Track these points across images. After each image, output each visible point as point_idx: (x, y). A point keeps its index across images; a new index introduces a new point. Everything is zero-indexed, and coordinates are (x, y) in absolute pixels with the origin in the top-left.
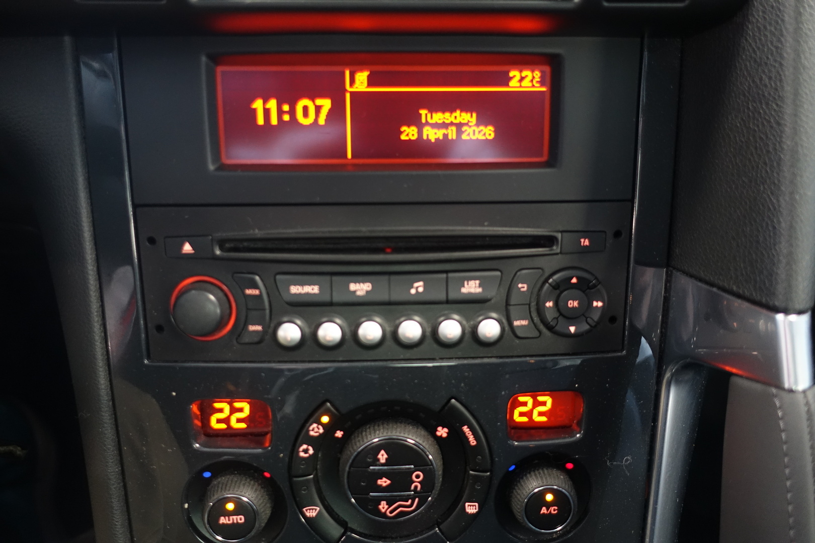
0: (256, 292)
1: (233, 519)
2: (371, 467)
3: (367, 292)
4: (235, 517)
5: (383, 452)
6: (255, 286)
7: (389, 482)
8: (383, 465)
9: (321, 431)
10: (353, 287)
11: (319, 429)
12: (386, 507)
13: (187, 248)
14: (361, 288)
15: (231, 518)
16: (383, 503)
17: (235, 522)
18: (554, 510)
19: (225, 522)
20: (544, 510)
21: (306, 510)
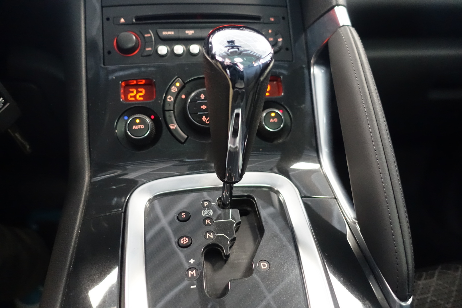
0: (149, 35)
1: (139, 127)
2: (198, 102)
3: (192, 34)
4: (140, 126)
5: (202, 95)
6: (149, 33)
7: (206, 107)
8: (203, 100)
9: (176, 90)
10: (187, 32)
11: (175, 89)
12: (205, 119)
13: (122, 20)
14: (190, 33)
15: (138, 126)
16: (204, 117)
17: (140, 128)
18: (276, 120)
19: (135, 128)
20: (271, 120)
21: (171, 126)
